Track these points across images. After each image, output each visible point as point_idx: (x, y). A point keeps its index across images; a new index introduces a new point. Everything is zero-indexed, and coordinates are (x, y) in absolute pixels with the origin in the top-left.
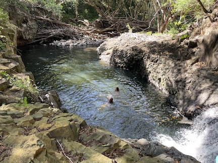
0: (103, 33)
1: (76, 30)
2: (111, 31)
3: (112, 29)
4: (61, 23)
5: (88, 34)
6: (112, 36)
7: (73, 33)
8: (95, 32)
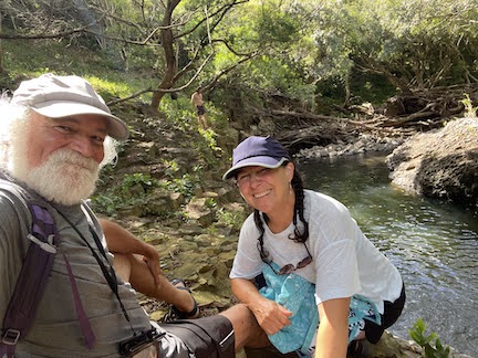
0: (404, 125)
3: (428, 113)
5: (369, 130)
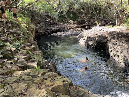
0: (81, 27)
1: (66, 27)
2: (86, 26)
3: (87, 25)
4: (57, 23)
6: (86, 29)
7: (64, 28)
8: (76, 27)
